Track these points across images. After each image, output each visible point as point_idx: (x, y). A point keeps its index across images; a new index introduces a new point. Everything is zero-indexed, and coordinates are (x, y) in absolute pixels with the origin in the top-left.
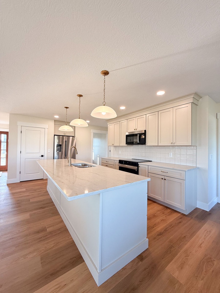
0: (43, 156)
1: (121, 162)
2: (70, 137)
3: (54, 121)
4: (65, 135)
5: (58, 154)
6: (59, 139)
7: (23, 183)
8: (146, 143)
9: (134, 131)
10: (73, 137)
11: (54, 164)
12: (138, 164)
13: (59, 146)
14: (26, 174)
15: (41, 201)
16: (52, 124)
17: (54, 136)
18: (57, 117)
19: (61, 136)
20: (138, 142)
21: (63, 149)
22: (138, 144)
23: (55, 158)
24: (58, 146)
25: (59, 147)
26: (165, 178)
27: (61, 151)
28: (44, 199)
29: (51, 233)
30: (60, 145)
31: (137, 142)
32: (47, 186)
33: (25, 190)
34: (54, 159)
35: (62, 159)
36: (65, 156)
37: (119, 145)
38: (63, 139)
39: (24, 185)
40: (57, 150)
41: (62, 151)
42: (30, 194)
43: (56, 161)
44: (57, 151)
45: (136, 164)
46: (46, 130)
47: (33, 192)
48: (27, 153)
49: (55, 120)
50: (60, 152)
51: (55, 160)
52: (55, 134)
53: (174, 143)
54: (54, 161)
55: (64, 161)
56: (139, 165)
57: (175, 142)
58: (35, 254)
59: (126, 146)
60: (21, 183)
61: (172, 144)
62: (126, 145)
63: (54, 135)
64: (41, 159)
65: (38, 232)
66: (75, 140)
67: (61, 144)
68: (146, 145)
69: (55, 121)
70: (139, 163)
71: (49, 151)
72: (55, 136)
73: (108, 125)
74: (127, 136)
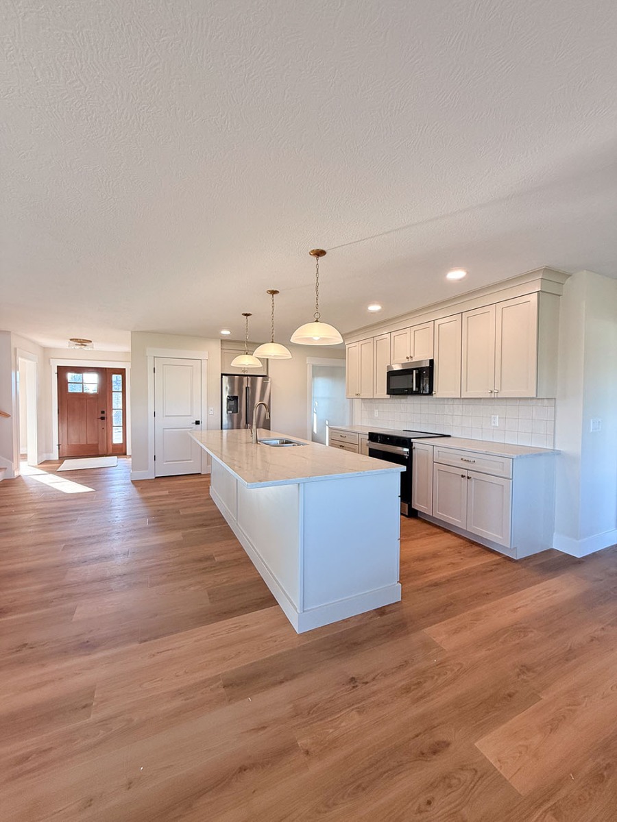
0: (199, 424)
1: (373, 437)
2: (256, 380)
3: (221, 341)
4: (246, 374)
5: (230, 418)
6: (231, 383)
7: (163, 479)
8: (433, 393)
9: (406, 361)
10: (265, 377)
11: (222, 439)
12: (412, 443)
13: (233, 399)
14: (167, 462)
15: (200, 515)
16: (215, 347)
17: (222, 377)
18: (226, 332)
19: (236, 377)
21: (241, 407)
22: (415, 393)
23: (224, 427)
24: (230, 400)
25: (232, 403)
26: (470, 474)
27: (237, 412)
28: (205, 511)
29: (221, 563)
30: (235, 398)
31: (412, 388)
32: (209, 488)
33: (167, 493)
34: (222, 429)
35: (239, 428)
36: (246, 423)
37: (373, 397)
38: (241, 383)
39: (164, 483)
40: (229, 410)
41: (240, 411)
42: (177, 501)
43: (227, 434)
44: (229, 412)
45: (406, 442)
46: (204, 363)
47: (184, 499)
48: (166, 416)
49: (223, 338)
50: (236, 414)
51: (225, 431)
52: (223, 373)
53: (496, 391)
54: (222, 433)
55: (243, 433)
56: (414, 445)
57: (499, 389)
58: (197, 587)
59: (388, 399)
60: (158, 480)
61: (493, 394)
62: (389, 396)
63: (222, 375)
64: (195, 430)
65: (200, 560)
66: (269, 386)
67: (236, 394)
68: (434, 396)
69: (223, 342)
70: (412, 440)
71: (211, 410)
72: (224, 376)
73: (347, 346)
74: (391, 374)
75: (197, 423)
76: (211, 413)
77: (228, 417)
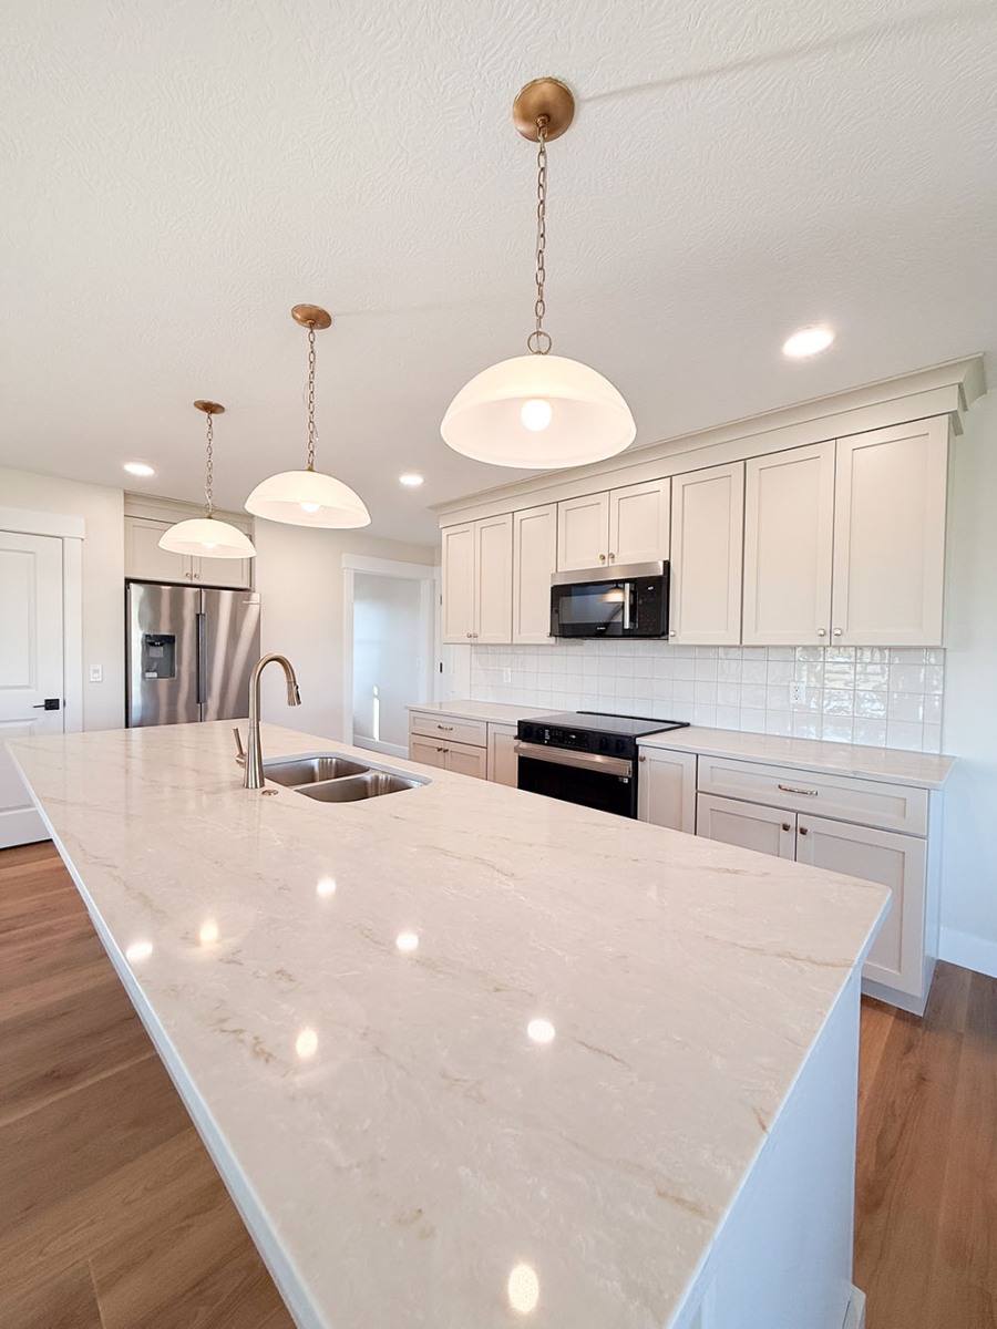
0: (56, 708)
2: (219, 596)
3: (126, 494)
4: (195, 582)
5: (150, 688)
6: (153, 602)
8: (671, 633)
9: (599, 564)
10: (241, 592)
12: (637, 747)
13: (162, 643)
16: (108, 515)
17: (127, 588)
18: (140, 470)
19: (163, 587)
20: (627, 626)
21: (180, 663)
22: (628, 635)
23: (133, 720)
24: (152, 644)
25: (158, 652)
26: (804, 822)
27: (171, 675)
30: (168, 641)
31: (622, 623)
34: (127, 726)
37: (510, 642)
38: (177, 604)
40: (147, 668)
41: (179, 671)
44: (149, 675)
45: (623, 747)
46: (73, 548)
49: (129, 489)
50: (165, 681)
51: (136, 733)
52: (129, 577)
53: (839, 632)
54: (127, 740)
56: (641, 753)
57: (844, 628)
59: (552, 645)
61: (827, 638)
62: (556, 640)
63: (128, 581)
64: (44, 726)
66: (253, 611)
67: (165, 631)
68: (672, 641)
69: (133, 496)
70: (639, 741)
71: (96, 671)
72: (132, 585)
73: (445, 533)
74: (560, 593)
75: (52, 705)
76: (94, 677)
77: (143, 688)
